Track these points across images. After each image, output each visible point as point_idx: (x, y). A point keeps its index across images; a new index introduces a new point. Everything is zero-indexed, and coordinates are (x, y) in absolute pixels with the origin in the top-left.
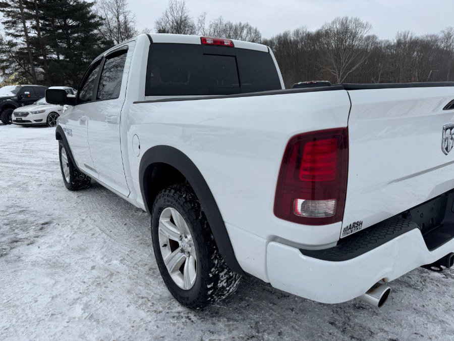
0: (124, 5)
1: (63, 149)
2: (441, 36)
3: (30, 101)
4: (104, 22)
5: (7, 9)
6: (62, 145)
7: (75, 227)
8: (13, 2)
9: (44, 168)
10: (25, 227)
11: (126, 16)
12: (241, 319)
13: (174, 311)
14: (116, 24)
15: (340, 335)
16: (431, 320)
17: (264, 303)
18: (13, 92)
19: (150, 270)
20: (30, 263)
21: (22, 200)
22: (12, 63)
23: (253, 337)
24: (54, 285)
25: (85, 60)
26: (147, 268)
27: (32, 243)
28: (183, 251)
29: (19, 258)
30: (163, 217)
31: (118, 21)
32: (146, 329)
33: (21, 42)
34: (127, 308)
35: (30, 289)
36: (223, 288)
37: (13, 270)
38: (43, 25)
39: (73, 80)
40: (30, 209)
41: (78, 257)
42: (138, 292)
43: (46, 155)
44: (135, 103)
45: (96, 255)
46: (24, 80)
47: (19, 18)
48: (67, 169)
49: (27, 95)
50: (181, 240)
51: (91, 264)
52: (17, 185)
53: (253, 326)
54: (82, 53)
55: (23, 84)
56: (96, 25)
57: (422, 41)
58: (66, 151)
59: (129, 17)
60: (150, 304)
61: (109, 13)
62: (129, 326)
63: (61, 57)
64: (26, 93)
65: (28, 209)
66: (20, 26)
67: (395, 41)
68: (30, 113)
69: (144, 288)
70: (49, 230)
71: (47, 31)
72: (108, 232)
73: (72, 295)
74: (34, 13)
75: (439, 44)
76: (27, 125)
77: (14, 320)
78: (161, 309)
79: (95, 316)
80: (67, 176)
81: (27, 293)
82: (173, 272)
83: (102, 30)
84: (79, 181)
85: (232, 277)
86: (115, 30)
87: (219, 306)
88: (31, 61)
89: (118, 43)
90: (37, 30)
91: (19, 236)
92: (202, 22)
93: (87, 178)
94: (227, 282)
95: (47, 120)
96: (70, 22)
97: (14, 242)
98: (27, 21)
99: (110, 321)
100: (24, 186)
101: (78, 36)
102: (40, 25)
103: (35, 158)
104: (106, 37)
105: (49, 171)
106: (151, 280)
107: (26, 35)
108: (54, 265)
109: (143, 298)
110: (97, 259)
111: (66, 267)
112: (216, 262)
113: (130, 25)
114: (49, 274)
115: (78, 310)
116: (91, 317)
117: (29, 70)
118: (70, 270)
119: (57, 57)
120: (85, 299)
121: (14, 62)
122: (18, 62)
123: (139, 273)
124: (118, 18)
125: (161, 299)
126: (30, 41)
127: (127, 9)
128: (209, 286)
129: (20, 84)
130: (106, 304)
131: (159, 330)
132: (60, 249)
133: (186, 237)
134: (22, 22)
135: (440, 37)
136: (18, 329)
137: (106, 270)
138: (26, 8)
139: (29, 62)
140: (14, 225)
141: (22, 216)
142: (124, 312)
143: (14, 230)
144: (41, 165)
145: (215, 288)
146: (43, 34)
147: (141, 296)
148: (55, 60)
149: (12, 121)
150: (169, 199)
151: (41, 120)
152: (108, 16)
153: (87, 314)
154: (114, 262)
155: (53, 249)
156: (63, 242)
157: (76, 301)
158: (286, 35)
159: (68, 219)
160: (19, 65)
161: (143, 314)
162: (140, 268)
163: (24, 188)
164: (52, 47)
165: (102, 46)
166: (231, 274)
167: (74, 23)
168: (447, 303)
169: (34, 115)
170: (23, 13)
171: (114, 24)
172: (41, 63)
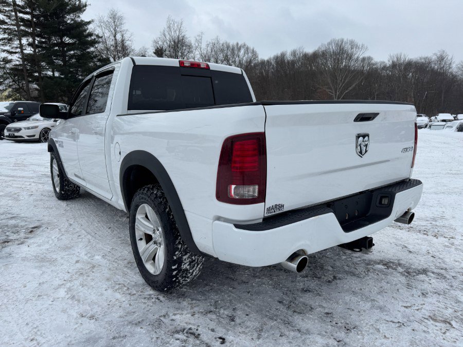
0: (121, 24)
1: (55, 161)
2: (434, 58)
3: (23, 117)
4: (100, 40)
5: (3, 26)
6: (53, 156)
7: (63, 230)
8: (9, 20)
9: (36, 180)
10: (16, 230)
11: (123, 35)
12: (203, 300)
13: (146, 293)
14: (113, 43)
15: (285, 310)
16: (364, 299)
17: (225, 287)
18: (7, 108)
19: (128, 263)
20: (20, 259)
21: (14, 208)
22: (6, 79)
23: (211, 311)
24: (41, 275)
25: (80, 77)
26: (126, 262)
27: (22, 243)
28: (155, 243)
29: (10, 255)
30: (139, 214)
31: (116, 39)
32: (120, 307)
33: (16, 59)
34: (105, 292)
35: (20, 278)
36: (186, 270)
37: (4, 264)
38: (39, 42)
39: (68, 97)
40: (21, 216)
41: (63, 254)
42: (115, 280)
43: (38, 169)
44: (118, 116)
45: (81, 252)
46: (18, 96)
47: (15, 35)
48: (57, 179)
49: (21, 111)
50: (154, 233)
51: (76, 259)
52: (9, 195)
53: (213, 304)
54: (78, 70)
55: (16, 100)
56: (93, 43)
57: (416, 63)
58: (57, 162)
59: (126, 36)
60: (126, 288)
61: (107, 31)
62: (106, 304)
63: (57, 74)
64: (19, 109)
65: (19, 215)
66: (16, 43)
67: (391, 63)
68: (23, 129)
69: (121, 277)
70: (38, 233)
71: (44, 48)
72: (93, 234)
73: (57, 282)
74: (30, 30)
75: (433, 65)
76: (19, 140)
77: (5, 301)
78: (135, 292)
79: (76, 297)
80: (57, 186)
81: (17, 281)
82: (147, 261)
83: (99, 48)
84: (68, 190)
85: (195, 261)
86: (112, 48)
87: (185, 290)
88: (26, 78)
89: (115, 60)
90: (33, 48)
91: (11, 238)
92: (199, 41)
93: (76, 188)
94: (190, 264)
95: (40, 136)
96: (67, 40)
97: (5, 242)
98: (23, 38)
99: (89, 301)
100: (16, 196)
101: (75, 53)
102: (36, 42)
103: (27, 171)
104: (102, 55)
105: (40, 183)
106: (128, 271)
107: (22, 52)
108: (42, 260)
109: (119, 284)
110: (81, 255)
111: (52, 262)
112: (180, 246)
113: (127, 43)
114: (37, 267)
115: (62, 292)
116: (73, 297)
117: (23, 86)
118: (56, 264)
119: (52, 74)
120: (69, 285)
121: (8, 78)
122: (12, 79)
123: (118, 265)
124: (115, 36)
125: (136, 285)
126: (25, 57)
127: (124, 27)
128: (173, 267)
129: (14, 100)
130: (87, 289)
131: (131, 307)
132: (48, 247)
133: (158, 230)
134: (17, 39)
135: (433, 60)
136: (8, 306)
137: (89, 263)
138: (23, 25)
139: (24, 79)
140: (6, 228)
141: (13, 221)
142: (102, 295)
143: (6, 233)
144: (32, 178)
145: (179, 269)
146: (39, 51)
147: (118, 283)
148: (50, 77)
149: (4, 136)
150: (143, 196)
151: (34, 136)
152: (105, 35)
153: (69, 295)
154: (97, 257)
155: (42, 248)
156: (51, 242)
157: (60, 286)
158: (283, 55)
159: (56, 224)
160: (13, 81)
161: (118, 296)
162: (119, 262)
163: (15, 197)
164: (48, 64)
165: (98, 64)
166: (193, 257)
167: (71, 41)
168: (382, 287)
169: (27, 130)
170: (19, 31)
171: (111, 42)
172: (36, 80)
